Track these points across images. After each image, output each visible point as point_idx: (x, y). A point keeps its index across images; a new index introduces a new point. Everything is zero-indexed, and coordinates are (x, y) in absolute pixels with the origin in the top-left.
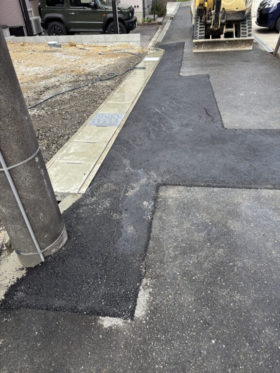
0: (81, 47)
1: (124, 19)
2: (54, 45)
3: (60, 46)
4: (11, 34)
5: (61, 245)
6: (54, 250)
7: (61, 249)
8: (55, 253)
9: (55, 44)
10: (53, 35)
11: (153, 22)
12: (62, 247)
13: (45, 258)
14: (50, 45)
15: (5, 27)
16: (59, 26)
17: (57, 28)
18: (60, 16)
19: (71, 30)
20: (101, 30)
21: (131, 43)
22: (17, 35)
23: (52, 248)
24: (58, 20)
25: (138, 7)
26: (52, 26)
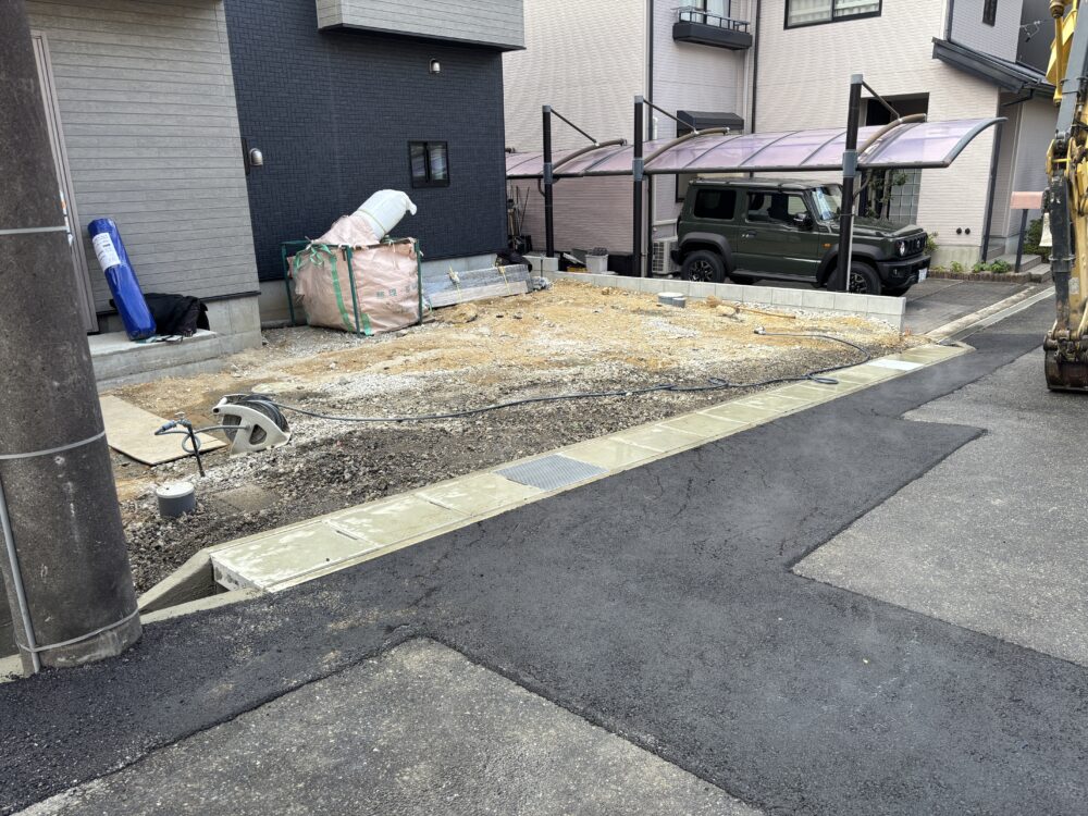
0: (725, 312)
1: (877, 258)
2: (670, 301)
3: (682, 304)
4: (610, 268)
5: (85, 658)
6: (63, 660)
7: (81, 666)
8: (64, 668)
9: (671, 299)
10: (692, 279)
11: (1012, 273)
12: (87, 663)
13: (42, 668)
14: (661, 299)
15: (599, 252)
16: (709, 261)
17: (705, 264)
18: (719, 239)
19: (735, 272)
20: (813, 279)
21: (873, 319)
22: (621, 272)
23: (57, 653)
24: (712, 247)
25: (968, 232)
26: (695, 260)
